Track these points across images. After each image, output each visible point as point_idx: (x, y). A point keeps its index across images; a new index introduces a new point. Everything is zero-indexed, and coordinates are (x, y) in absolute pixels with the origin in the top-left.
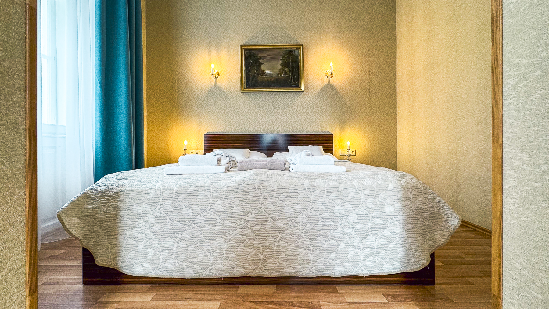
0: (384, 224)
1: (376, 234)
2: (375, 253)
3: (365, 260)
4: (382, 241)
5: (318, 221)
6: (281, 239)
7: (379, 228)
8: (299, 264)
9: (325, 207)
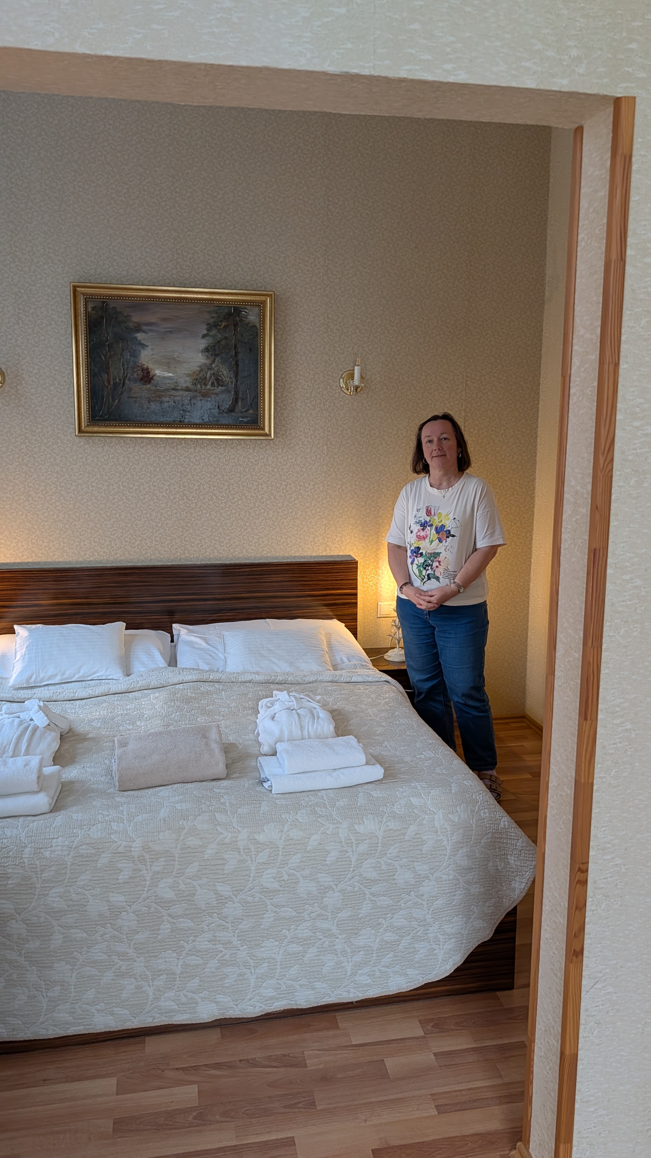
0: (394, 904)
1: (379, 924)
2: (373, 958)
3: (354, 974)
4: (389, 937)
5: (265, 912)
6: (190, 952)
7: (383, 913)
8: (228, 994)
9: (280, 884)
